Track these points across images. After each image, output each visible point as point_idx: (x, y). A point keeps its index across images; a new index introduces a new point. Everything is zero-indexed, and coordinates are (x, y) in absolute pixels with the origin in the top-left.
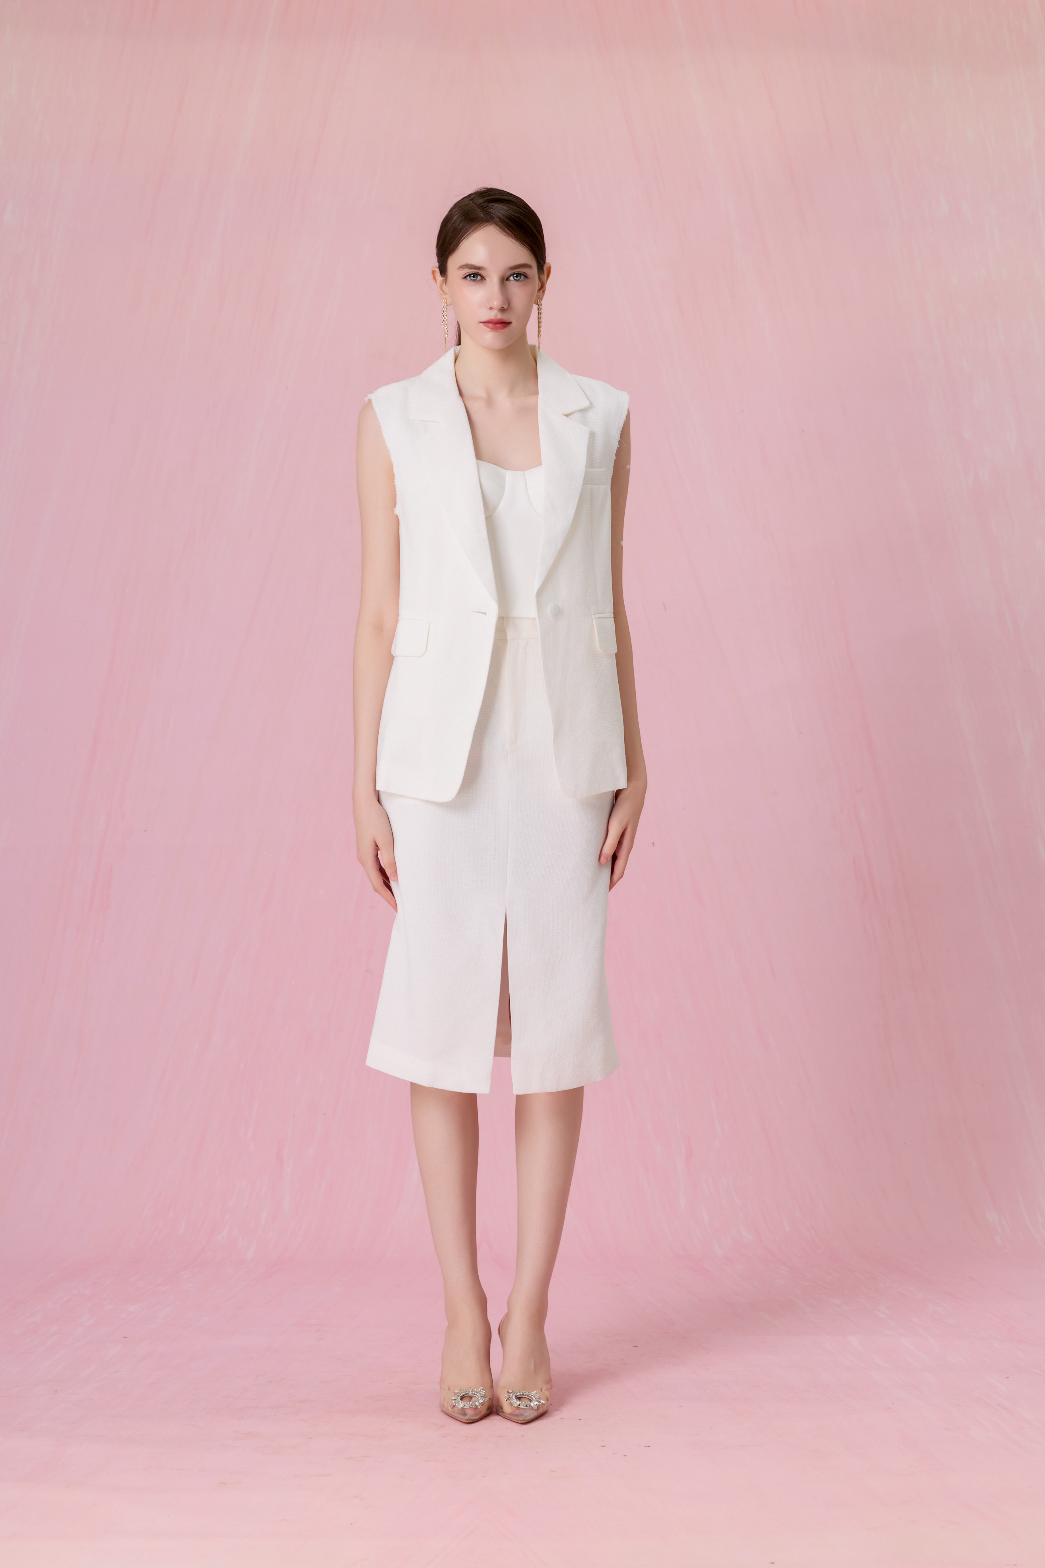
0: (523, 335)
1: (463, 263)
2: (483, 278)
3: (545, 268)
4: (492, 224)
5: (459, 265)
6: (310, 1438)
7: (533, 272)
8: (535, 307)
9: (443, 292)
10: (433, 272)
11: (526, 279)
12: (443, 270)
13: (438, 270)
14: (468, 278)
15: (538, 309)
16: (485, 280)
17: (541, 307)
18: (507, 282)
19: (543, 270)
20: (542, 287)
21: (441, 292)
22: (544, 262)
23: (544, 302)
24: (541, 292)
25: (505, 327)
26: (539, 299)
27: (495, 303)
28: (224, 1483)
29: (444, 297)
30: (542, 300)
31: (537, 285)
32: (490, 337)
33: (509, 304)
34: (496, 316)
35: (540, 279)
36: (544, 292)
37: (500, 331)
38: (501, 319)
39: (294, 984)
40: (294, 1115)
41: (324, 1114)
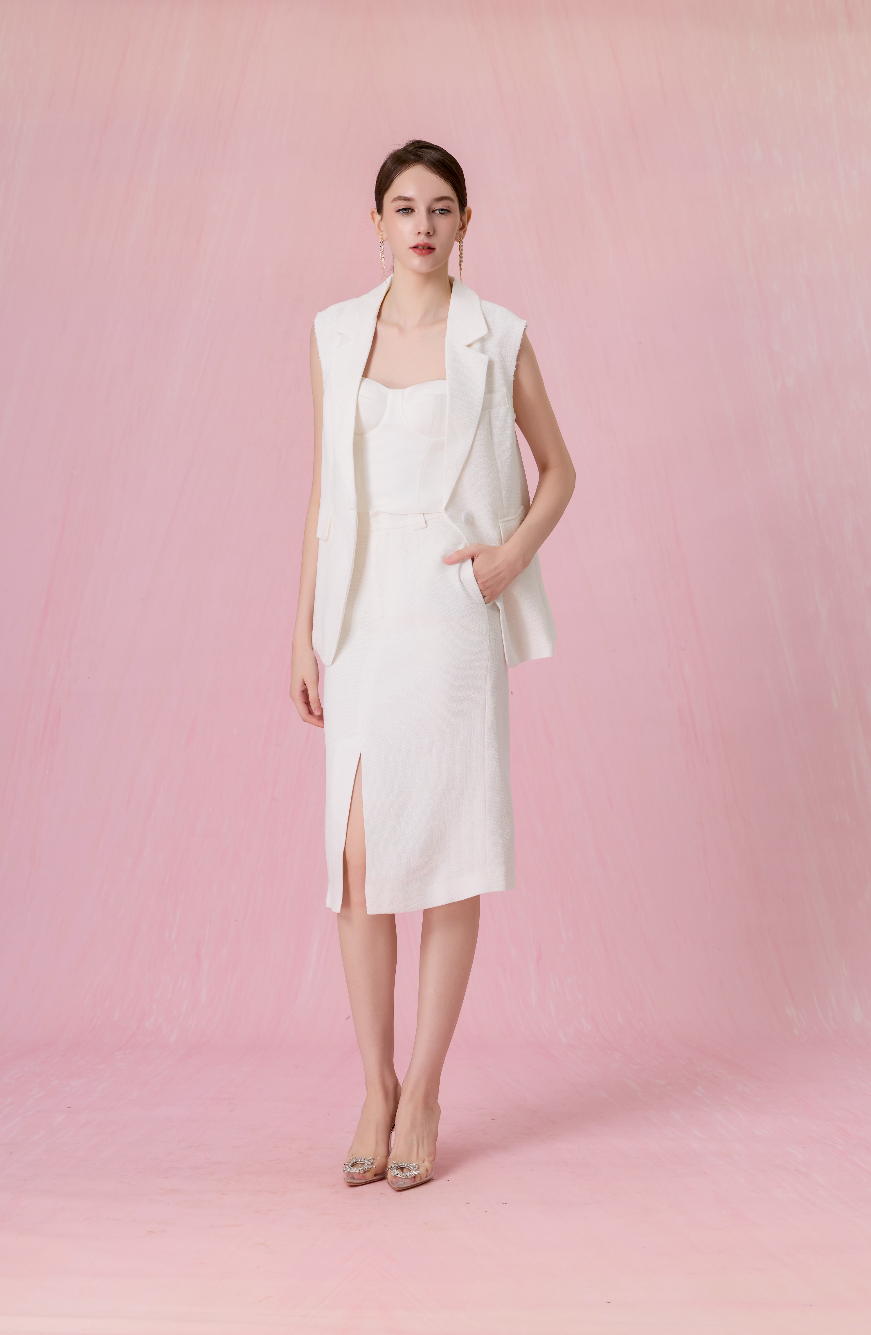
0: (445, 266)
1: (396, 196)
2: (413, 210)
3: (466, 209)
4: (420, 164)
5: (392, 199)
6: (224, 1194)
7: (455, 206)
8: (456, 244)
9: (380, 230)
10: (373, 213)
11: (450, 214)
12: (380, 209)
13: (376, 211)
14: (401, 211)
15: (460, 246)
16: (415, 211)
17: (462, 244)
18: (433, 214)
19: (464, 211)
20: (463, 228)
21: (379, 231)
22: (466, 206)
23: (465, 241)
24: (463, 231)
25: (430, 253)
26: (460, 237)
27: (422, 228)
28: (152, 1232)
29: (381, 233)
30: (463, 238)
31: (458, 225)
32: (416, 261)
33: (434, 231)
34: (423, 241)
35: (461, 219)
36: (465, 232)
37: (426, 256)
38: (427, 243)
39: (211, 809)
40: (210, 921)
41: (236, 920)
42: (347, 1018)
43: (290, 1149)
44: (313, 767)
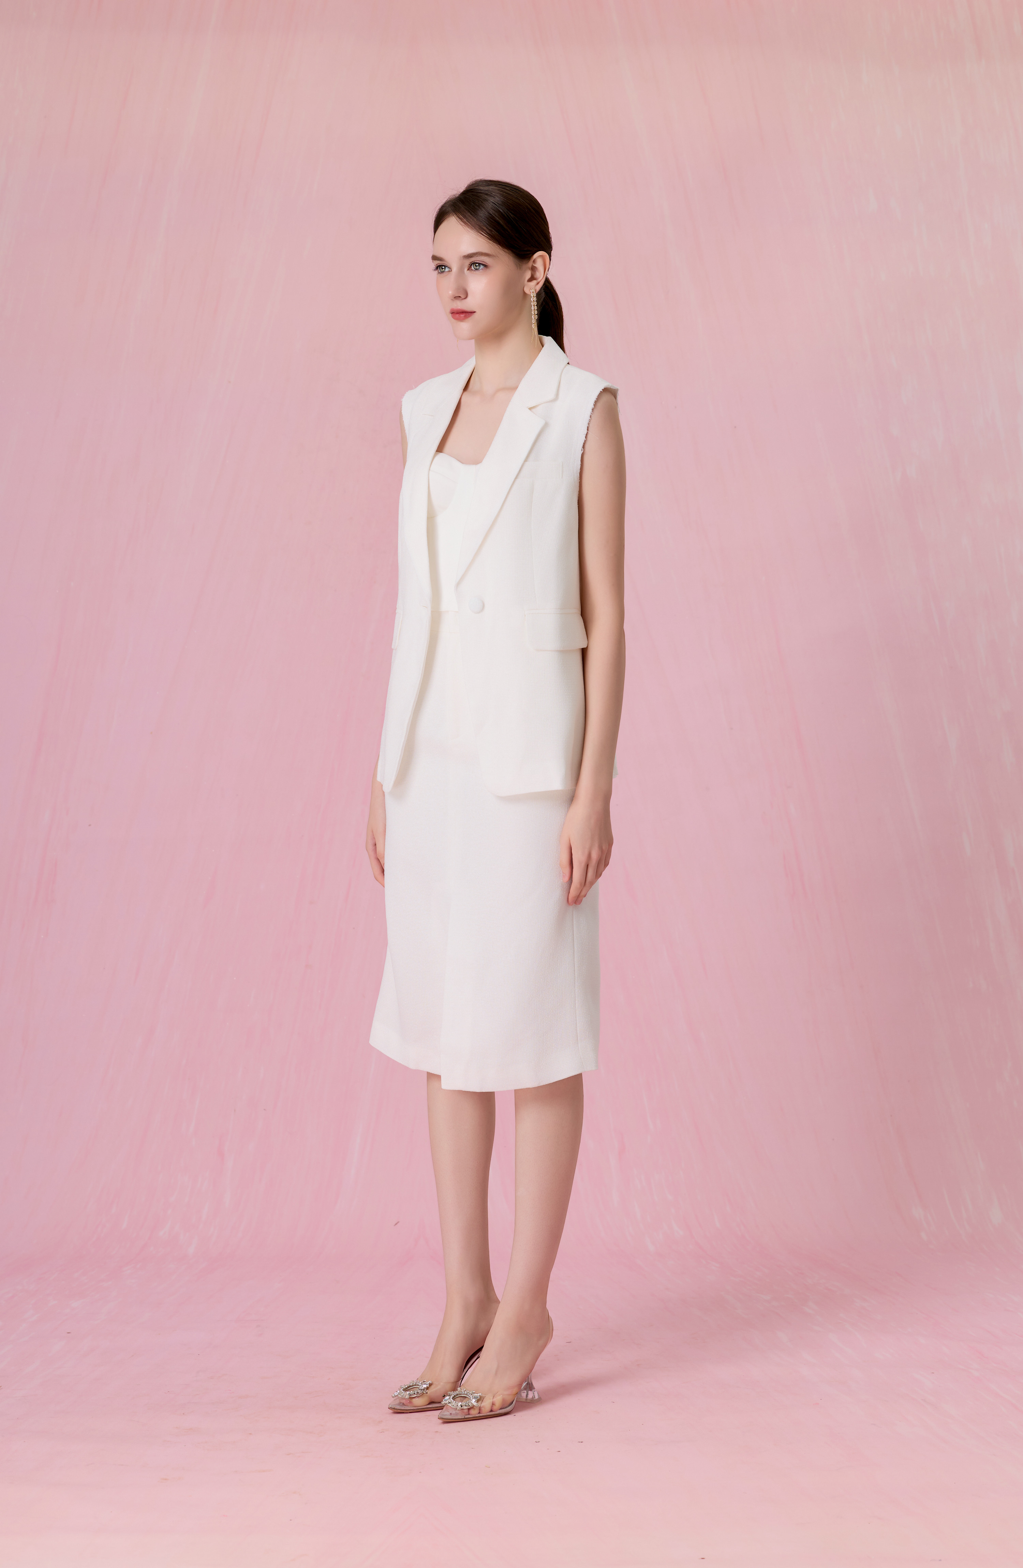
2: (450, 269)
6: (250, 1434)
11: (486, 268)
16: (452, 270)
25: (469, 316)
27: (453, 293)
28: (166, 1479)
37: (464, 320)
38: (461, 309)
39: (235, 978)
40: (235, 1111)
41: (264, 1110)
42: (396, 1224)
43: (329, 1379)
44: (354, 928)
